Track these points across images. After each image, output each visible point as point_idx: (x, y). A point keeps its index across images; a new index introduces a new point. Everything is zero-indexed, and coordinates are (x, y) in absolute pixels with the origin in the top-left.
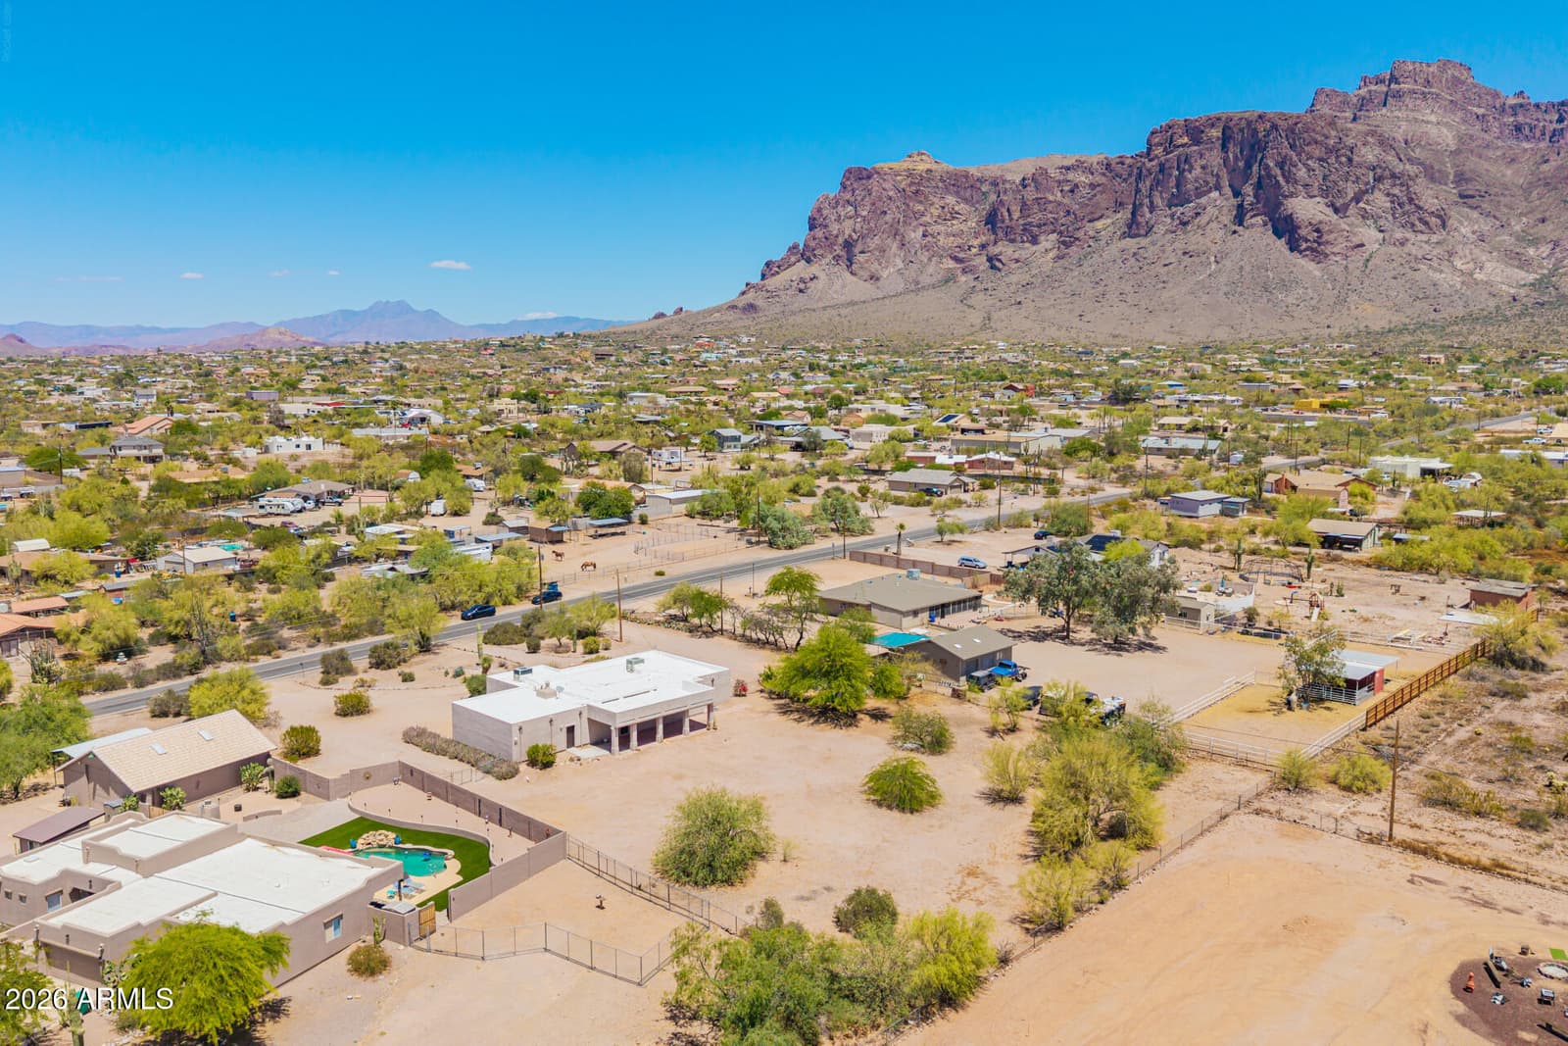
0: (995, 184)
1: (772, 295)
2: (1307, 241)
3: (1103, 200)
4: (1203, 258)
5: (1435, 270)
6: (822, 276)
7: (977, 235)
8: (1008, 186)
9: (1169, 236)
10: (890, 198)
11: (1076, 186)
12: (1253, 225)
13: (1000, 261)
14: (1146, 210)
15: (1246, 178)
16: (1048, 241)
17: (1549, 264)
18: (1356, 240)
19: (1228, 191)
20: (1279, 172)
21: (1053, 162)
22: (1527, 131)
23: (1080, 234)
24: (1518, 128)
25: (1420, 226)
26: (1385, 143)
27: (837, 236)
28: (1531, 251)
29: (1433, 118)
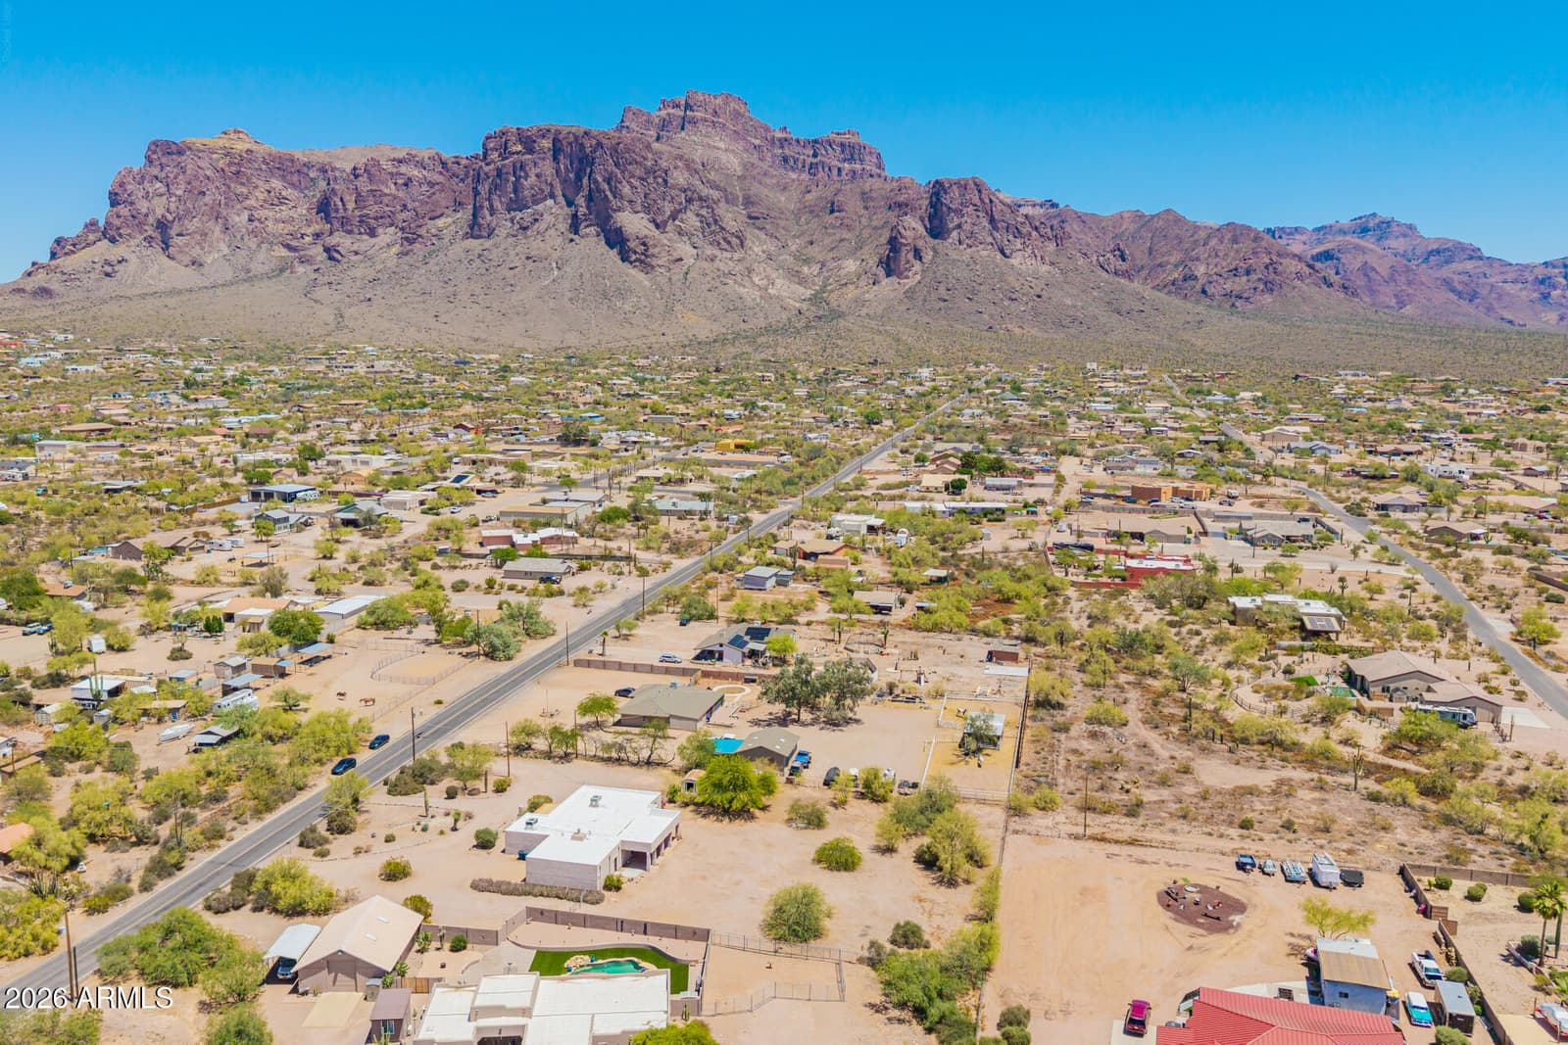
0: (323, 170)
1: (69, 277)
2: (635, 252)
3: (443, 199)
4: (546, 263)
5: (740, 285)
6: (133, 258)
7: (309, 223)
8: (337, 174)
9: (511, 240)
10: (208, 178)
11: (410, 179)
12: (587, 235)
13: (338, 252)
14: (486, 213)
15: (578, 188)
16: (387, 235)
17: (819, 281)
18: (676, 255)
19: (560, 199)
20: (606, 187)
21: (385, 155)
22: (792, 163)
23: (422, 231)
24: (785, 160)
25: (724, 245)
26: (689, 166)
27: (146, 215)
28: (805, 269)
29: (722, 145)
